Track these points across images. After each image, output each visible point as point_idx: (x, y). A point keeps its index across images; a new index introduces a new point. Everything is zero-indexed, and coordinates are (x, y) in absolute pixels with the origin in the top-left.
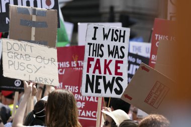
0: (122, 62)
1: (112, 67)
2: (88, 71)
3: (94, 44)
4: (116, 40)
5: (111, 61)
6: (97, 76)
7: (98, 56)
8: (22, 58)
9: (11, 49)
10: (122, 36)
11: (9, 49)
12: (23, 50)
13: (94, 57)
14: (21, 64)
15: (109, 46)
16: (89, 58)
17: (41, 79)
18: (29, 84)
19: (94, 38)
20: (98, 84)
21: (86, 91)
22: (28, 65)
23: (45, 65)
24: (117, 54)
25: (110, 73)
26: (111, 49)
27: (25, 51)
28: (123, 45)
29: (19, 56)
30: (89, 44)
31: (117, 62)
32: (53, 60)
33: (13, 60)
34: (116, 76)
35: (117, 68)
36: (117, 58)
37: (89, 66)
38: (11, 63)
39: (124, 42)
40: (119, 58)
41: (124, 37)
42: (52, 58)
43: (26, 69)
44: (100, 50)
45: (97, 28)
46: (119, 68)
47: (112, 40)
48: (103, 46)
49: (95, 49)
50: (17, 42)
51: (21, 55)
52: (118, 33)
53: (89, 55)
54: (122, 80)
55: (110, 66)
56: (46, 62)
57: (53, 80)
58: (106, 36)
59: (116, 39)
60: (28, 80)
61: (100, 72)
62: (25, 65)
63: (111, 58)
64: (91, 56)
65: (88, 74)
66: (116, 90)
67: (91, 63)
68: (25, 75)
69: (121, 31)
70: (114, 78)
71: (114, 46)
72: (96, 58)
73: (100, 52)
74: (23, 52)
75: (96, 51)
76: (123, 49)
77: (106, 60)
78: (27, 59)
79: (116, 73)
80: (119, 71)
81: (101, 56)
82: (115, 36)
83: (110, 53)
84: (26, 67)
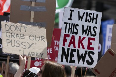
0: (94, 39)
1: (85, 43)
2: (64, 45)
3: (70, 23)
4: (89, 22)
5: (84, 38)
6: (72, 49)
7: (73, 33)
8: (18, 37)
9: (9, 30)
10: (95, 19)
11: (7, 30)
12: (19, 31)
13: (70, 34)
14: (17, 42)
15: (83, 26)
16: (65, 34)
17: (33, 54)
18: (23, 58)
19: (70, 19)
20: (72, 56)
21: (62, 61)
22: (22, 42)
23: (37, 42)
24: (90, 33)
25: (83, 48)
26: (85, 28)
27: (20, 31)
28: (96, 25)
29: (15, 36)
30: (65, 23)
31: (90, 39)
32: (43, 37)
33: (10, 39)
34: (88, 51)
35: (89, 43)
36: (89, 36)
37: (65, 41)
38: (9, 41)
39: (96, 23)
40: (91, 36)
41: (96, 19)
42: (42, 36)
43: (21, 45)
44: (75, 29)
45: (73, 11)
46: (91, 44)
47: (86, 21)
48: (78, 26)
49: (70, 28)
50: (13, 24)
51: (17, 34)
52: (92, 16)
53: (66, 32)
54: (93, 53)
55: (83, 42)
56: (37, 39)
57: (43, 54)
58: (80, 18)
59: (90, 20)
60: (22, 54)
61: (75, 47)
62: (20, 43)
63: (84, 35)
64: (67, 33)
65: (63, 47)
66: (87, 61)
67: (67, 38)
68: (20, 51)
69: (94, 14)
70: (86, 52)
71: (88, 26)
72: (71, 35)
73: (75, 31)
74: (19, 32)
75: (71, 29)
76: (95, 29)
77: (80, 37)
78: (22, 38)
79: (89, 48)
80: (91, 46)
81: (76, 33)
82: (89, 18)
83: (84, 31)
84: (21, 44)
